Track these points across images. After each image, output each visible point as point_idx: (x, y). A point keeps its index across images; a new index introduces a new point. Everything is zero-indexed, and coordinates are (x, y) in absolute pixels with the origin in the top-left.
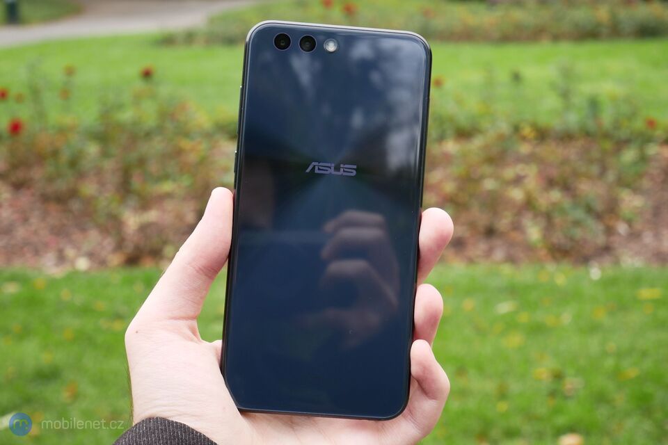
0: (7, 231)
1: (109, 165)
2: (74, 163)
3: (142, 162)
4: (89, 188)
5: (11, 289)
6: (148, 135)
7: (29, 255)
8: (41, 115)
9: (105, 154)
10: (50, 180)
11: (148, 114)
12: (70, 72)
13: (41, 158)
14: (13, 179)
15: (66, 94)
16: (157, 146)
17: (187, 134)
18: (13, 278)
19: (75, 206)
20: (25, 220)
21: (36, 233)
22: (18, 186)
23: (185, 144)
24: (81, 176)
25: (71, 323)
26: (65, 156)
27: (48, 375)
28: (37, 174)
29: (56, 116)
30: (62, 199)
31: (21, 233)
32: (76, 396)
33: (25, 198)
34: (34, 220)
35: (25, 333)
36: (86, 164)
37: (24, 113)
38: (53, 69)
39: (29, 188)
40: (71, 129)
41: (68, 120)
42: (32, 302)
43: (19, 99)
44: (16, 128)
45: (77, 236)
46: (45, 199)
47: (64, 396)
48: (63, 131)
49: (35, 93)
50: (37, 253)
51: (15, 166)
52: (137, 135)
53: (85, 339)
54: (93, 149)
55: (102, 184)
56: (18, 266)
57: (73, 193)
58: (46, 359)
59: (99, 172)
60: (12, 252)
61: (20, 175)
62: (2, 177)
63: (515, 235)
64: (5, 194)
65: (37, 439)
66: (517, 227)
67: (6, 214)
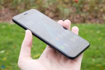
0: (4, 16)
2: (16, 3)
5: (4, 27)
7: (7, 20)
10: (12, 6)
13: (10, 2)
18: (4, 25)
19: (16, 11)
25: (15, 33)
27: (10, 43)
28: (10, 5)
31: (6, 16)
32: (15, 47)
33: (7, 9)
34: (9, 14)
35: (6, 35)
42: (8, 29)
46: (11, 10)
47: (13, 47)
51: (5, 3)
53: (17, 36)
56: (5, 22)
57: (16, 9)
58: (10, 40)
60: (4, 20)
61: (6, 5)
62: (3, 5)
63: (101, 18)
64: (3, 8)
65: (8, 55)
66: (101, 16)
67: (3, 12)
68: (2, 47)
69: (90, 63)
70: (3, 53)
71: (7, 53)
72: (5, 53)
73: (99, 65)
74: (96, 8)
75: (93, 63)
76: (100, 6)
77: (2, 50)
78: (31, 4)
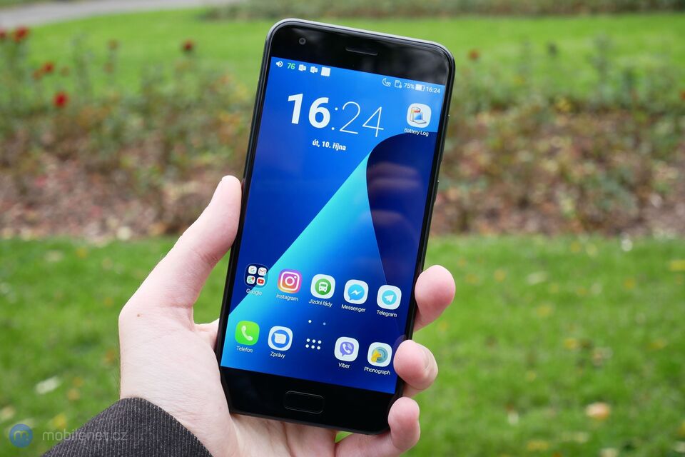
0: (54, 201)
1: (151, 138)
2: (117, 134)
3: (183, 134)
4: (130, 160)
5: (54, 258)
6: (188, 108)
7: (72, 225)
8: (86, 88)
9: (148, 127)
10: (94, 151)
11: (191, 86)
12: (114, 45)
13: (85, 131)
14: (59, 150)
15: (110, 67)
16: (199, 118)
17: (226, 106)
18: (57, 247)
19: (119, 177)
20: (70, 190)
21: (79, 203)
22: (64, 157)
23: (224, 116)
24: (124, 147)
25: (111, 291)
26: (108, 128)
28: (84, 145)
29: (101, 88)
30: (106, 170)
31: (65, 202)
32: (115, 362)
33: (70, 169)
34: (79, 191)
35: (66, 301)
36: (129, 136)
37: (70, 87)
38: (97, 43)
39: (74, 159)
40: (115, 101)
41: (111, 93)
42: (74, 270)
43: (65, 72)
44: (61, 100)
45: (120, 206)
46: (89, 170)
48: (106, 104)
49: (81, 66)
50: (81, 222)
51: (60, 139)
52: (177, 108)
54: (135, 122)
55: (143, 156)
56: (62, 235)
57: (116, 165)
59: (141, 144)
60: (58, 222)
61: (66, 146)
62: (49, 148)
63: (549, 207)
64: (51, 165)
65: (77, 403)
66: (550, 198)
67: (51, 185)
68: (47, 363)
69: (494, 434)
70: (49, 394)
71: (74, 394)
72: (61, 390)
73: (539, 445)
74: (524, 157)
75: (508, 436)
76: (543, 145)
77: (45, 376)
78: (195, 140)
